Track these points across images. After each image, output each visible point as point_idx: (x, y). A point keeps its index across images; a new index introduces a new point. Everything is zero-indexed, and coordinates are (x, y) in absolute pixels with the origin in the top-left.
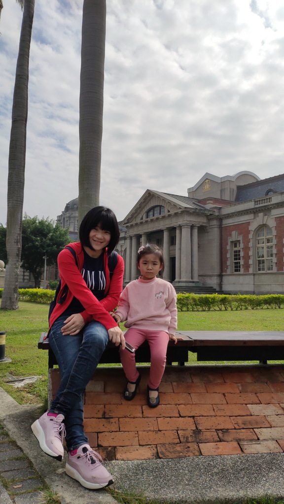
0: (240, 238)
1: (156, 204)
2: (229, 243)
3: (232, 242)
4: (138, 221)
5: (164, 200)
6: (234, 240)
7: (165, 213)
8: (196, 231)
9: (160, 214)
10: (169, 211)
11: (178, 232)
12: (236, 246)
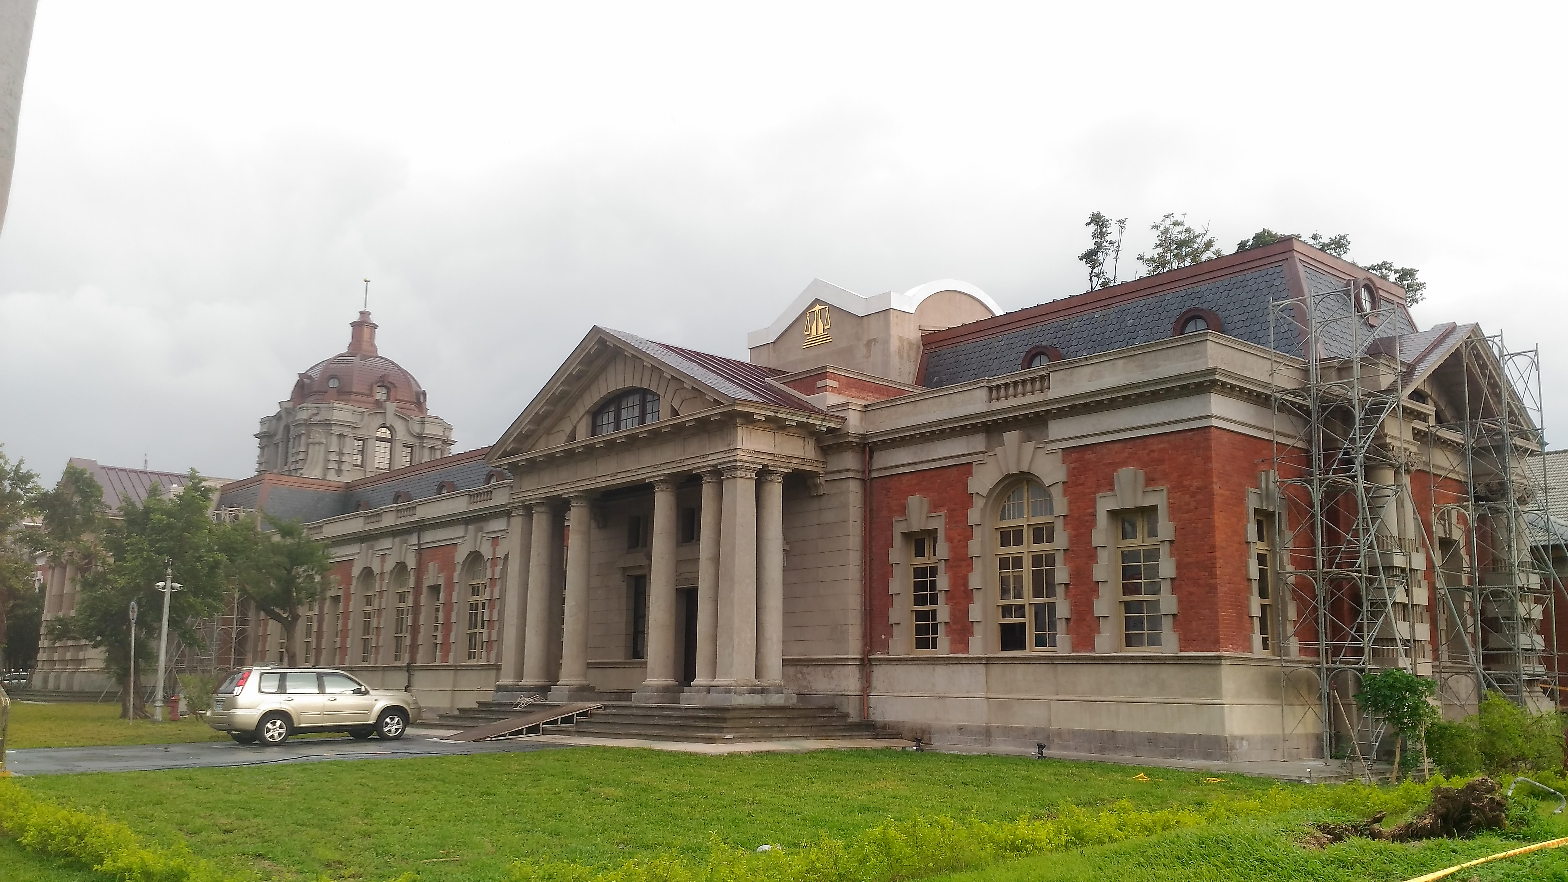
0: (938, 523)
1: (629, 384)
2: (898, 540)
3: (907, 536)
4: (557, 444)
5: (657, 369)
6: (915, 528)
7: (662, 418)
8: (775, 491)
9: (642, 421)
10: (675, 413)
11: (707, 491)
12: (920, 553)
